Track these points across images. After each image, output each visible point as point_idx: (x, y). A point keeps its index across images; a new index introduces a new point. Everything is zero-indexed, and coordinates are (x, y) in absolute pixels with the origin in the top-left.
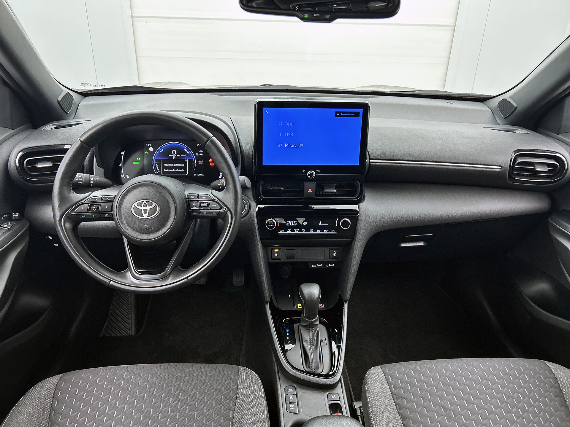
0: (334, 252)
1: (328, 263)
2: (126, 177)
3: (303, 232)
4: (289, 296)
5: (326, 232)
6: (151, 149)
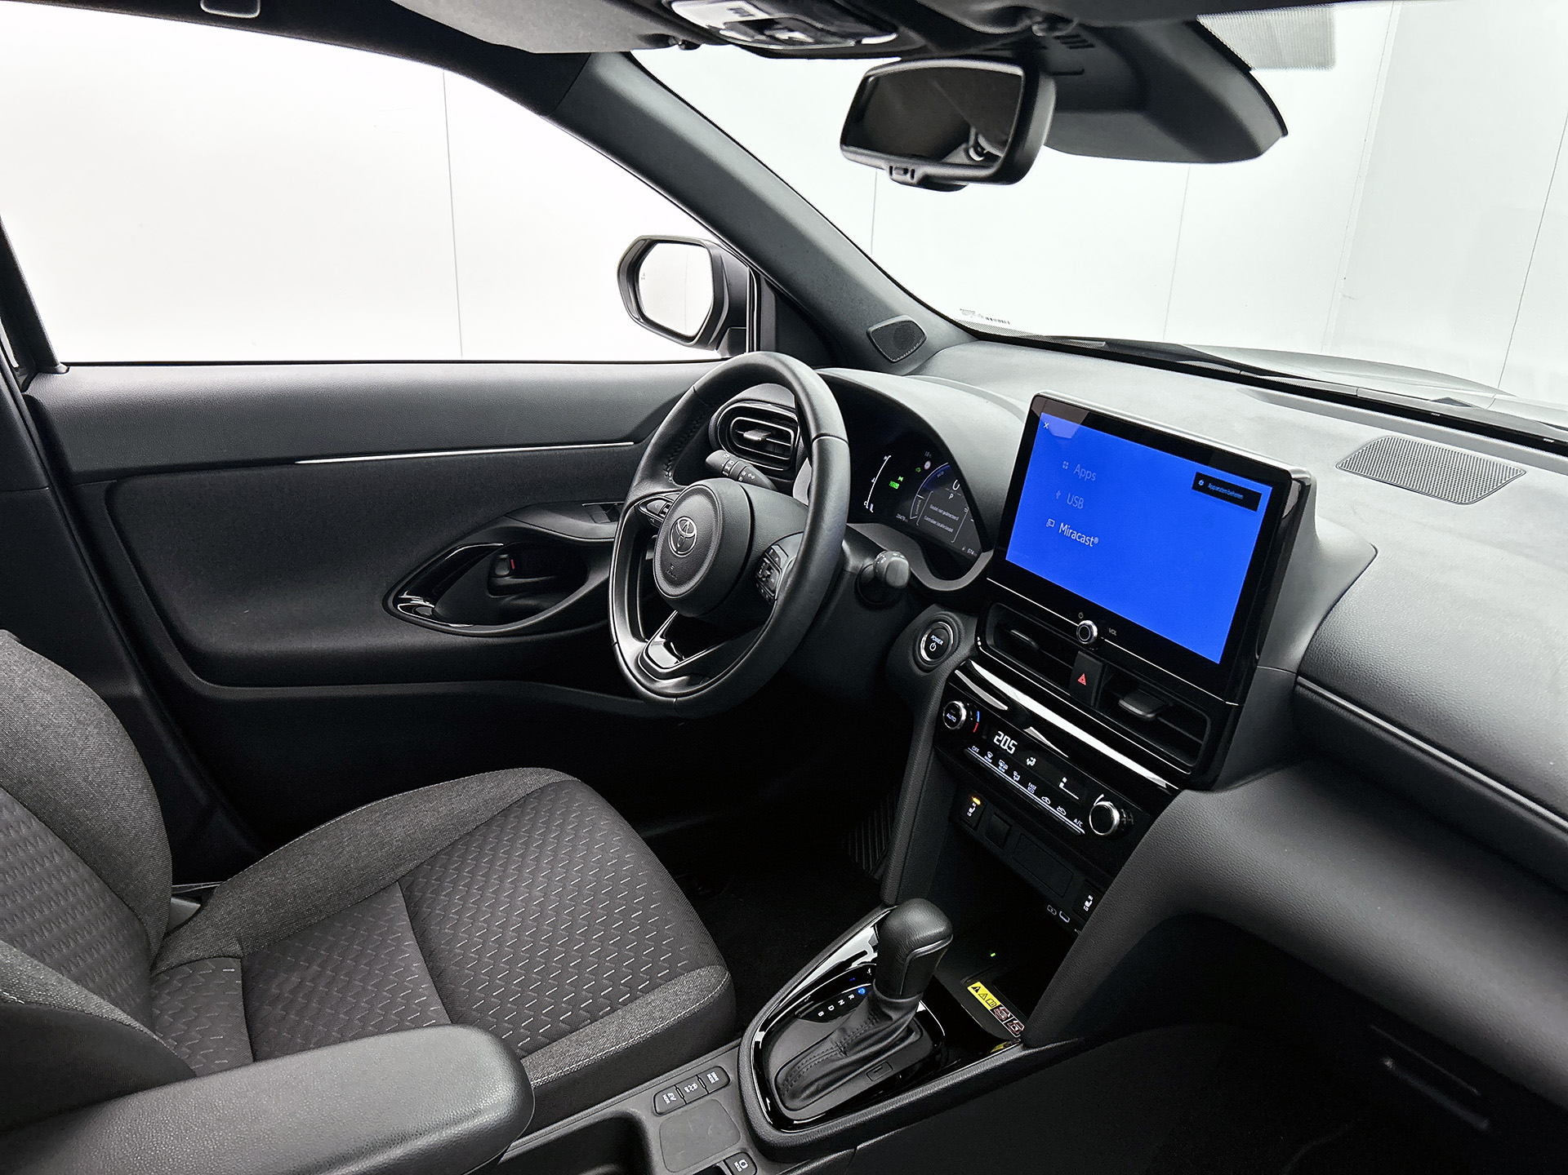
0: (1090, 897)
2: (869, 506)
3: (1013, 778)
4: (993, 955)
5: (1060, 813)
6: (927, 465)
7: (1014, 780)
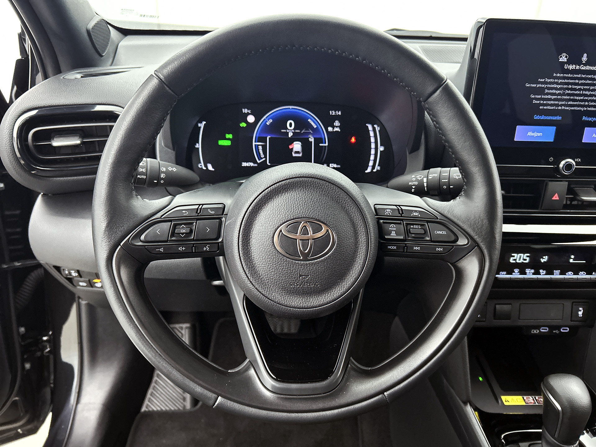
0: (580, 309)
1: (558, 328)
2: (206, 166)
3: (541, 275)
4: (481, 379)
5: (582, 275)
6: (251, 119)
7: (543, 275)
